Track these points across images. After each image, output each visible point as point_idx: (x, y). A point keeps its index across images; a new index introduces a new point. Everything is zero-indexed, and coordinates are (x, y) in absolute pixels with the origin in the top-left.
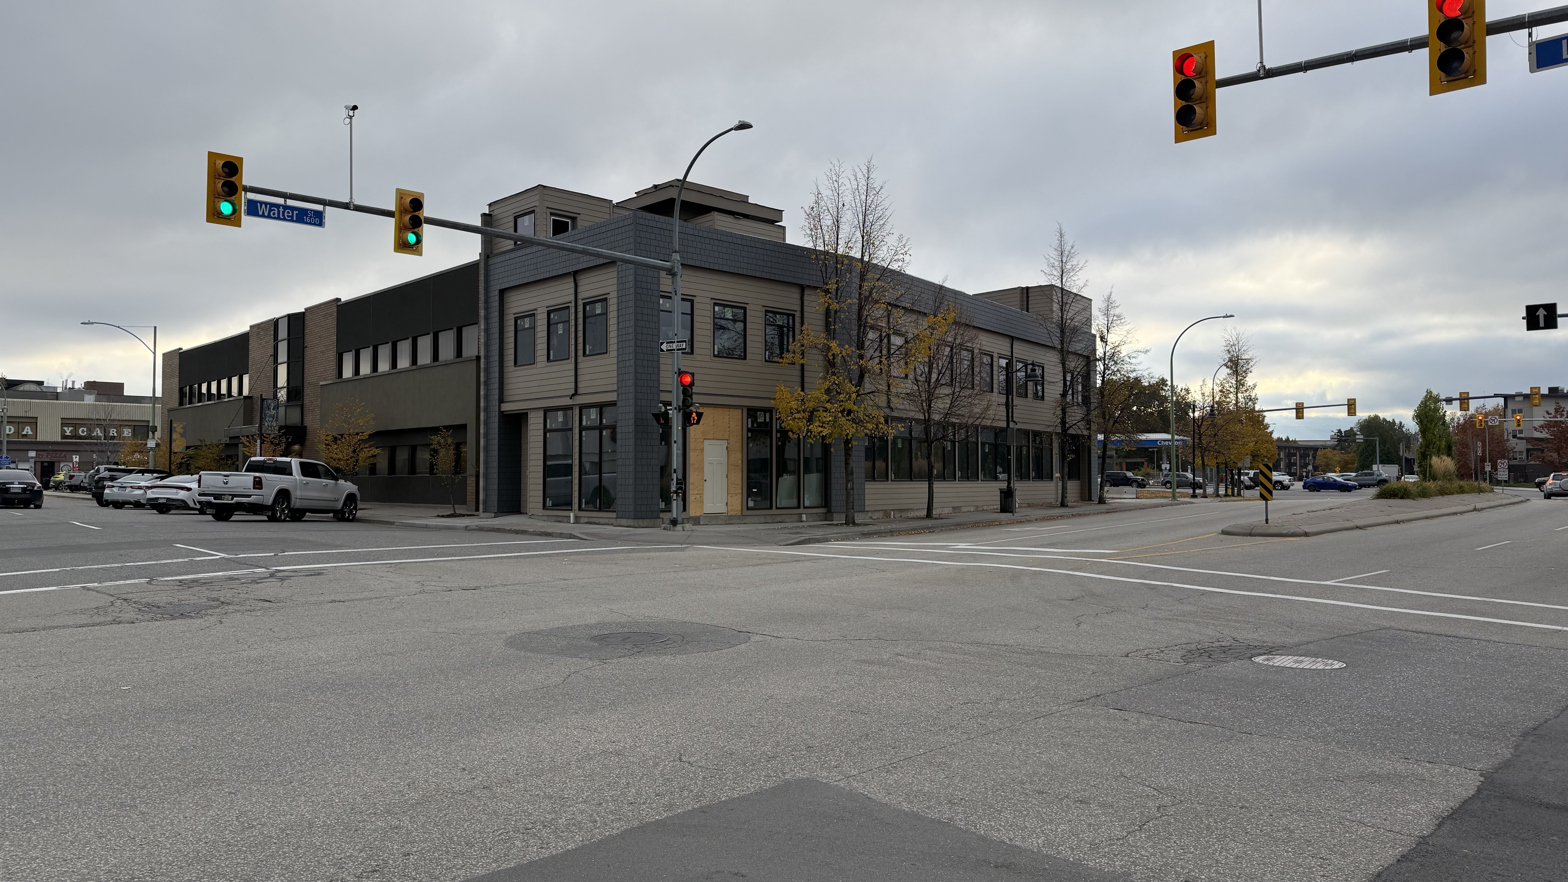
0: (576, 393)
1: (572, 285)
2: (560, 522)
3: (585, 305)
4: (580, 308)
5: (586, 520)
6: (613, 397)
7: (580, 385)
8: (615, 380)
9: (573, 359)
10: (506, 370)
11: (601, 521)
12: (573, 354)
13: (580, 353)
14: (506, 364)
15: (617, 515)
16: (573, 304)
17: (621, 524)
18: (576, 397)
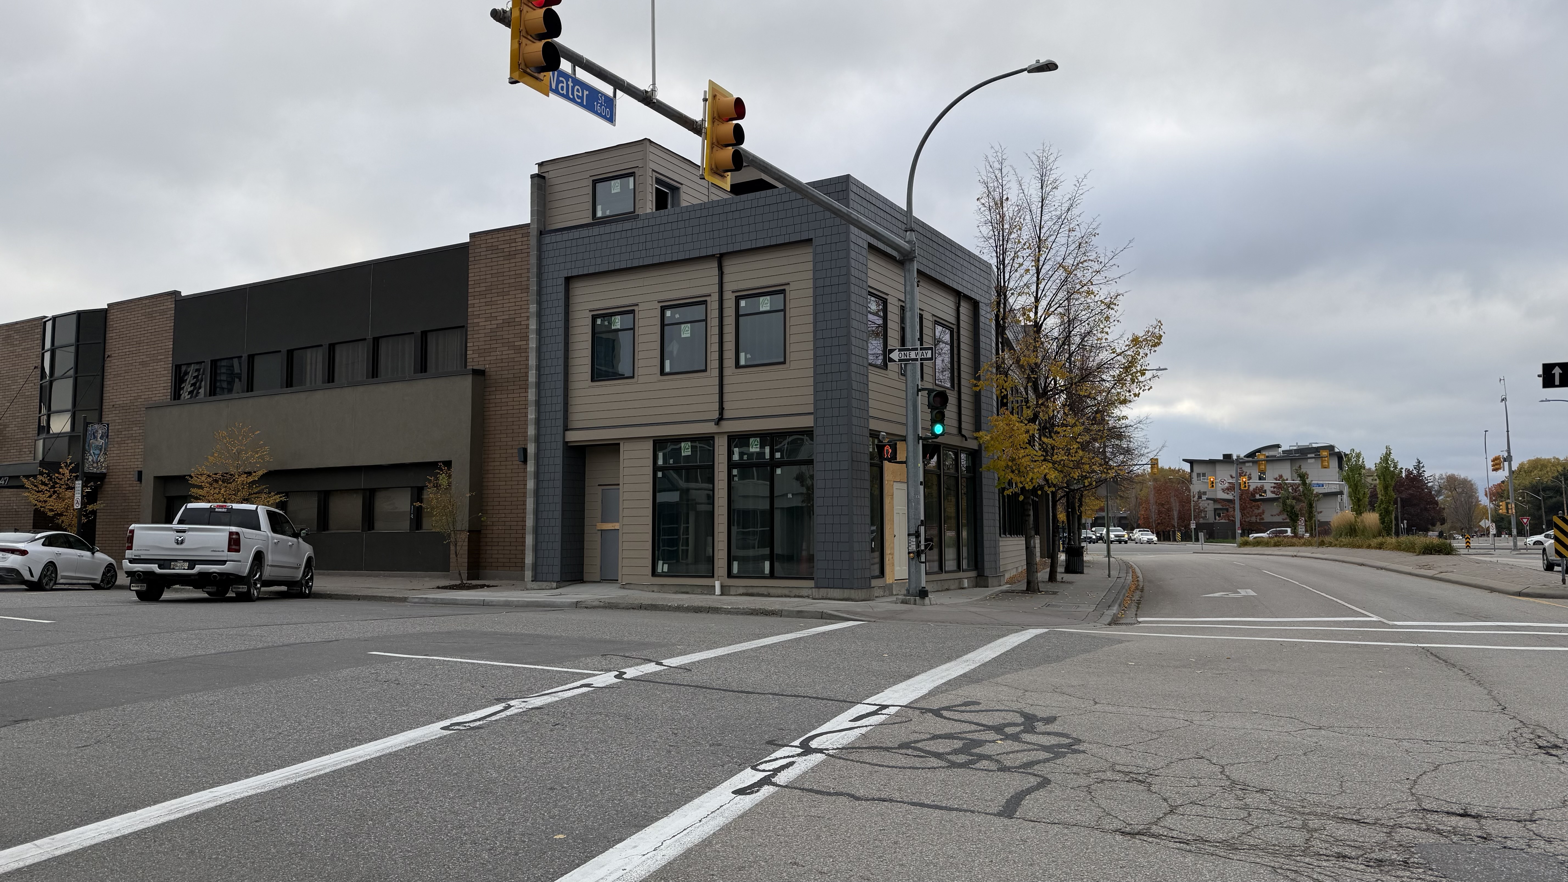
0: (721, 419)
1: (716, 271)
2: (687, 593)
3: (738, 299)
4: (729, 304)
5: (741, 591)
6: (807, 422)
7: (726, 406)
8: (811, 399)
9: (716, 373)
10: (573, 386)
11: (772, 591)
12: (714, 364)
13: (729, 362)
14: (573, 378)
15: (816, 584)
16: (716, 297)
17: (829, 596)
18: (723, 423)
